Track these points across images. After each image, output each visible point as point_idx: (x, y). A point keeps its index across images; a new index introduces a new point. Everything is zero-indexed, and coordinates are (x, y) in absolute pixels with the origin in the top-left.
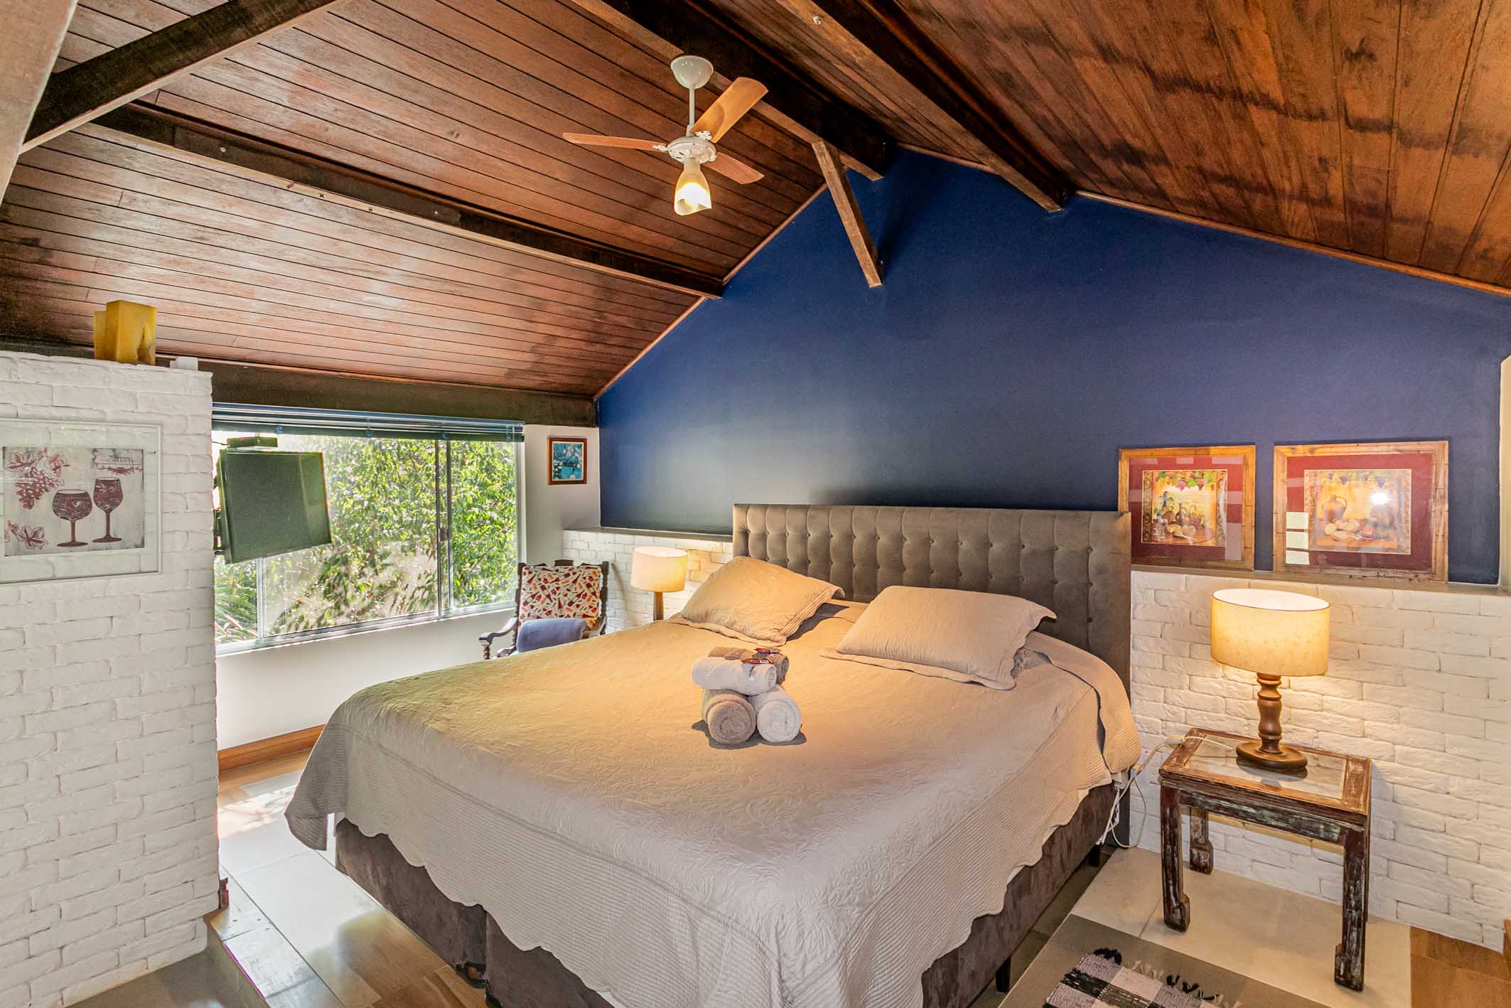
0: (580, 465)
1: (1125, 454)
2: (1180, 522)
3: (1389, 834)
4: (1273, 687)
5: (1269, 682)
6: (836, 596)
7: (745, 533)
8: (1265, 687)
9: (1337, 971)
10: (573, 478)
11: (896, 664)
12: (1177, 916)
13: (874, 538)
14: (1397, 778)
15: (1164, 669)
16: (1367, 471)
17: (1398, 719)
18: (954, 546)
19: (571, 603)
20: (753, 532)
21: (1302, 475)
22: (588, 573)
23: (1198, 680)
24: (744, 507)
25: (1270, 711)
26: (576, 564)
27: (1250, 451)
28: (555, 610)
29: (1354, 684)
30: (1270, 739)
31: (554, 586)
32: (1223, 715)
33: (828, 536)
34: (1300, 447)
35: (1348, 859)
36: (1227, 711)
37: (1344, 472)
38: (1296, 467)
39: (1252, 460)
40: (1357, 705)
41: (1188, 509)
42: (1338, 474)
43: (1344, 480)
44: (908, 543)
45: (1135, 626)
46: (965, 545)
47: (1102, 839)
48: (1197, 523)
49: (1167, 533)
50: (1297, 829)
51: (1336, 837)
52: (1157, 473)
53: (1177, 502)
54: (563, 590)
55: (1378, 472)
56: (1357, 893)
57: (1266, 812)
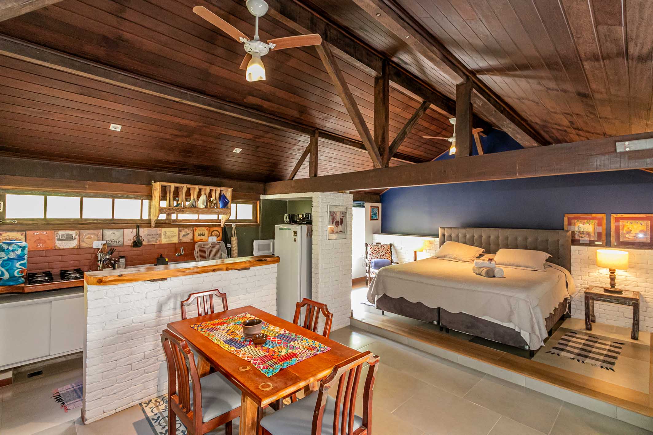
0: (377, 215)
1: (566, 215)
2: (583, 234)
3: (644, 310)
4: (613, 273)
5: (612, 271)
6: (483, 252)
7: (444, 235)
8: (611, 273)
9: (632, 336)
10: (375, 218)
11: (511, 267)
12: (589, 327)
13: (489, 237)
14: (647, 296)
15: (581, 271)
16: (638, 221)
17: (647, 282)
18: (516, 239)
19: (383, 255)
20: (446, 234)
21: (619, 222)
22: (387, 247)
23: (591, 274)
24: (444, 228)
25: (613, 279)
26: (382, 244)
27: (603, 216)
28: (379, 257)
29: (635, 273)
30: (613, 286)
31: (378, 250)
32: (598, 283)
33: (473, 236)
34: (619, 215)
35: (634, 310)
36: (599, 281)
37: (631, 221)
38: (617, 220)
39: (605, 218)
40: (635, 279)
41: (586, 230)
42: (629, 222)
43: (631, 223)
44: (500, 238)
45: (572, 260)
46: (519, 239)
47: (566, 313)
48: (588, 234)
49: (579, 236)
50: (621, 303)
51: (631, 304)
52: (576, 220)
53: (582, 228)
54: (381, 251)
55: (641, 221)
56: (636, 317)
57: (613, 300)
